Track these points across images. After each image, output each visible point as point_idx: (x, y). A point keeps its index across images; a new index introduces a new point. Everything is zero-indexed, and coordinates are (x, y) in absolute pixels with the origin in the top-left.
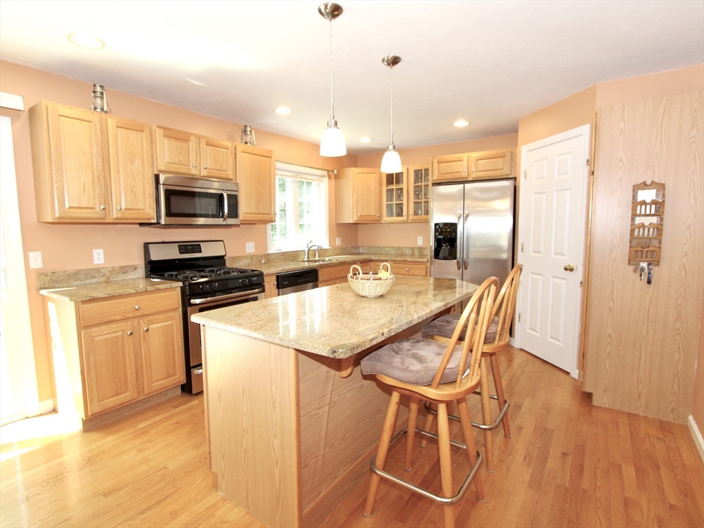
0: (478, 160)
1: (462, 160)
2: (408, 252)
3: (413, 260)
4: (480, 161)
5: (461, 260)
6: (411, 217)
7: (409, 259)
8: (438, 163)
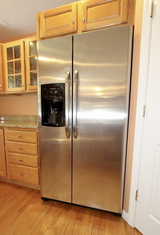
0: (88, 7)
1: (70, 11)
2: (32, 119)
3: (24, 126)
4: (89, 9)
5: (70, 127)
6: (28, 87)
7: (21, 126)
8: (45, 17)
